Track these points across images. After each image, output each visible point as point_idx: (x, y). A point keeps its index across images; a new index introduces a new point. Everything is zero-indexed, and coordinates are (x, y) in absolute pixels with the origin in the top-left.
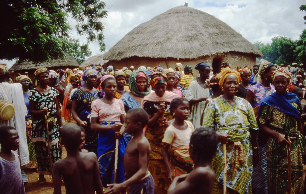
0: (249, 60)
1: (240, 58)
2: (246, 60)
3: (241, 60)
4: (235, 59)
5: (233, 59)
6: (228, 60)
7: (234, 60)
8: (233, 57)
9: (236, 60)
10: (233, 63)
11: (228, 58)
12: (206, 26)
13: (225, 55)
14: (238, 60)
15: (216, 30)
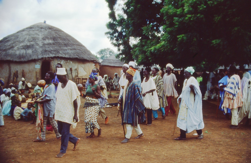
1: (66, 61)
2: (72, 63)
3: (66, 63)
6: (54, 63)
11: (54, 62)
12: (45, 38)
13: (52, 59)
14: (64, 63)
15: (51, 41)
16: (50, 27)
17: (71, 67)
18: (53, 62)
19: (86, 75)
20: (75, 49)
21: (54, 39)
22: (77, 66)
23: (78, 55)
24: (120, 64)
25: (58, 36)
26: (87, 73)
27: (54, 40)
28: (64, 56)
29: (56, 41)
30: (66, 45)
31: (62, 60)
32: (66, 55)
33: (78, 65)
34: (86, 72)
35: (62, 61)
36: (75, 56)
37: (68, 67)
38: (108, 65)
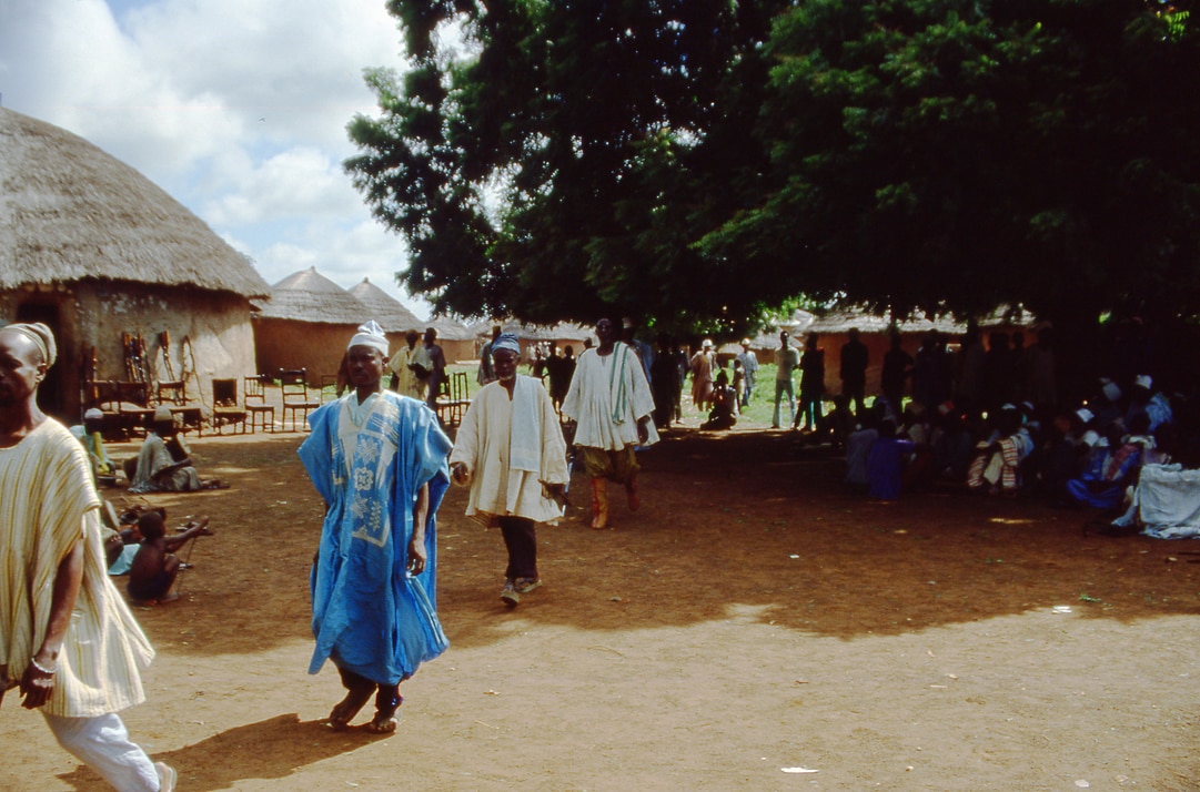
0: (184, 308)
1: (138, 300)
2: (168, 308)
3: (140, 308)
4: (114, 304)
5: (106, 306)
6: (81, 308)
7: (112, 310)
8: (106, 300)
9: (119, 309)
10: (103, 321)
11: (80, 302)
12: (18, 181)
13: (70, 292)
14: (129, 309)
15: (53, 199)
16: (31, 127)
17: (161, 330)
18: (77, 305)
19: (229, 366)
20: (174, 239)
21: (67, 186)
22: (189, 322)
23: (194, 268)
24: (349, 311)
25: (85, 173)
26: (232, 356)
27: (65, 191)
28: (130, 274)
29: (79, 199)
30: (129, 219)
31: (121, 295)
32: (138, 270)
33: (193, 321)
34: (227, 351)
35: (119, 299)
36: (181, 271)
37: (148, 329)
38: (291, 317)
